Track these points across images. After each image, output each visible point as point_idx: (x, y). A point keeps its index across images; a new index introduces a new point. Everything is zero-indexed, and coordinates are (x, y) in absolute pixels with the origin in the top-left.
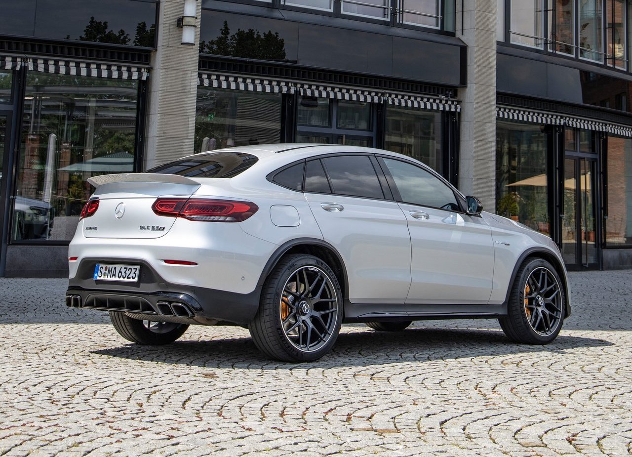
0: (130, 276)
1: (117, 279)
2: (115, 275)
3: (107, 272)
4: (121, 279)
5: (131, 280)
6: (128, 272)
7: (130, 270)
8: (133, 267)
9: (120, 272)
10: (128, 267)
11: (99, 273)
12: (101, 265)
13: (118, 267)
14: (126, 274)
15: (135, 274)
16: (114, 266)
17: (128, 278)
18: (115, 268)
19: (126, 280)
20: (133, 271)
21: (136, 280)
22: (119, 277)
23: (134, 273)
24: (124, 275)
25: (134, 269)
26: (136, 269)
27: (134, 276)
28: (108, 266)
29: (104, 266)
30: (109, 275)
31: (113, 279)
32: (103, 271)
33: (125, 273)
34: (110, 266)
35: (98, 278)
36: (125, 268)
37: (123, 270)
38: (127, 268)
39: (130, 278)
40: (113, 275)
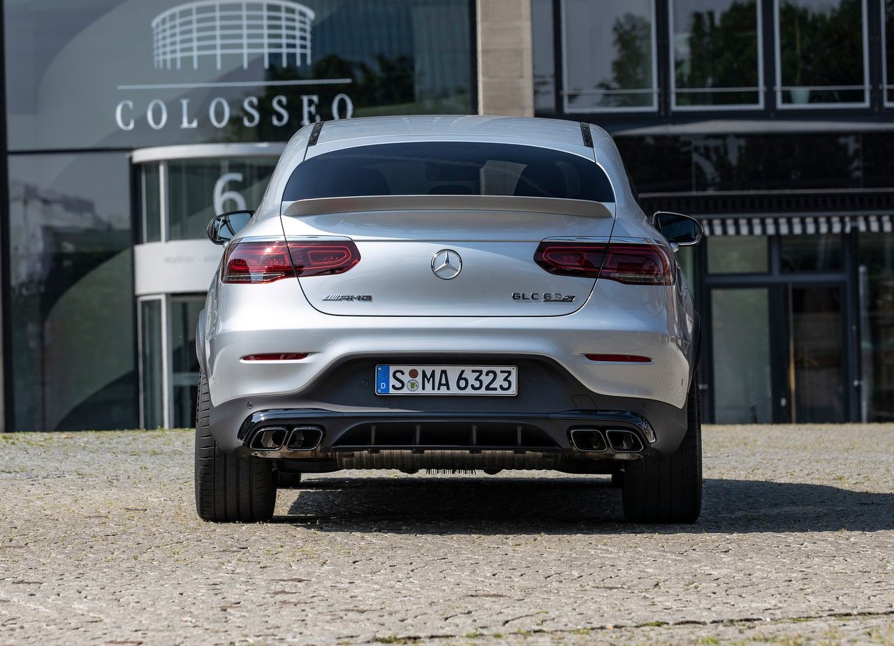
0: (495, 385)
1: (454, 390)
2: (447, 385)
3: (419, 378)
4: (469, 391)
5: (499, 392)
6: (486, 380)
7: (491, 376)
8: (498, 369)
9: (460, 378)
10: (485, 369)
11: (392, 381)
12: (392, 369)
13: (453, 372)
14: (481, 382)
15: (510, 383)
16: (438, 369)
17: (488, 388)
18: (444, 372)
19: (483, 392)
20: (501, 377)
21: (513, 391)
22: (464, 388)
23: (506, 379)
24: (477, 384)
25: (502, 372)
26: (509, 373)
27: (506, 385)
28: (419, 369)
29: (407, 369)
30: (429, 386)
31: (443, 391)
32: (406, 378)
33: (477, 379)
34: (428, 370)
35: (392, 391)
36: (473, 371)
37: (470, 376)
38: (481, 372)
39: (495, 389)
40: (440, 384)
